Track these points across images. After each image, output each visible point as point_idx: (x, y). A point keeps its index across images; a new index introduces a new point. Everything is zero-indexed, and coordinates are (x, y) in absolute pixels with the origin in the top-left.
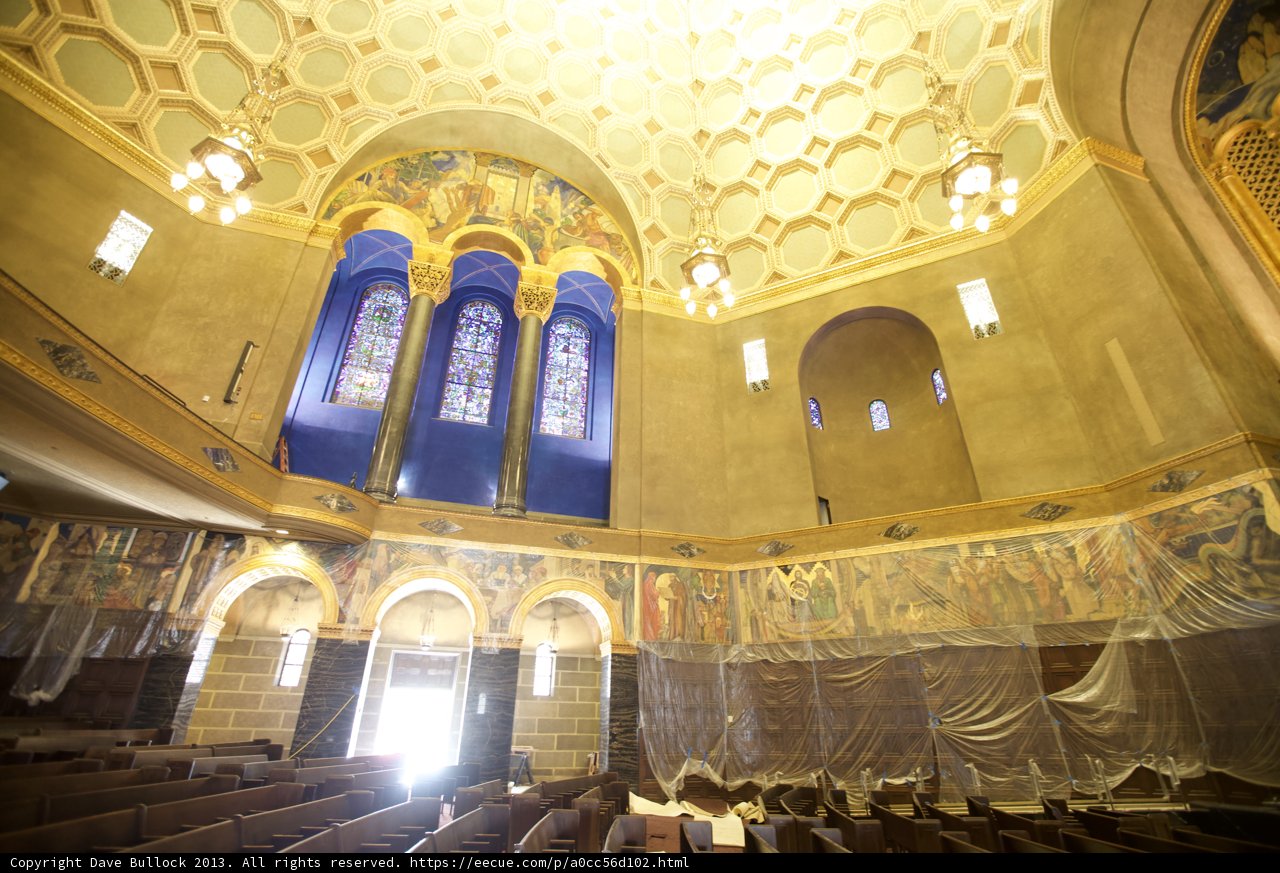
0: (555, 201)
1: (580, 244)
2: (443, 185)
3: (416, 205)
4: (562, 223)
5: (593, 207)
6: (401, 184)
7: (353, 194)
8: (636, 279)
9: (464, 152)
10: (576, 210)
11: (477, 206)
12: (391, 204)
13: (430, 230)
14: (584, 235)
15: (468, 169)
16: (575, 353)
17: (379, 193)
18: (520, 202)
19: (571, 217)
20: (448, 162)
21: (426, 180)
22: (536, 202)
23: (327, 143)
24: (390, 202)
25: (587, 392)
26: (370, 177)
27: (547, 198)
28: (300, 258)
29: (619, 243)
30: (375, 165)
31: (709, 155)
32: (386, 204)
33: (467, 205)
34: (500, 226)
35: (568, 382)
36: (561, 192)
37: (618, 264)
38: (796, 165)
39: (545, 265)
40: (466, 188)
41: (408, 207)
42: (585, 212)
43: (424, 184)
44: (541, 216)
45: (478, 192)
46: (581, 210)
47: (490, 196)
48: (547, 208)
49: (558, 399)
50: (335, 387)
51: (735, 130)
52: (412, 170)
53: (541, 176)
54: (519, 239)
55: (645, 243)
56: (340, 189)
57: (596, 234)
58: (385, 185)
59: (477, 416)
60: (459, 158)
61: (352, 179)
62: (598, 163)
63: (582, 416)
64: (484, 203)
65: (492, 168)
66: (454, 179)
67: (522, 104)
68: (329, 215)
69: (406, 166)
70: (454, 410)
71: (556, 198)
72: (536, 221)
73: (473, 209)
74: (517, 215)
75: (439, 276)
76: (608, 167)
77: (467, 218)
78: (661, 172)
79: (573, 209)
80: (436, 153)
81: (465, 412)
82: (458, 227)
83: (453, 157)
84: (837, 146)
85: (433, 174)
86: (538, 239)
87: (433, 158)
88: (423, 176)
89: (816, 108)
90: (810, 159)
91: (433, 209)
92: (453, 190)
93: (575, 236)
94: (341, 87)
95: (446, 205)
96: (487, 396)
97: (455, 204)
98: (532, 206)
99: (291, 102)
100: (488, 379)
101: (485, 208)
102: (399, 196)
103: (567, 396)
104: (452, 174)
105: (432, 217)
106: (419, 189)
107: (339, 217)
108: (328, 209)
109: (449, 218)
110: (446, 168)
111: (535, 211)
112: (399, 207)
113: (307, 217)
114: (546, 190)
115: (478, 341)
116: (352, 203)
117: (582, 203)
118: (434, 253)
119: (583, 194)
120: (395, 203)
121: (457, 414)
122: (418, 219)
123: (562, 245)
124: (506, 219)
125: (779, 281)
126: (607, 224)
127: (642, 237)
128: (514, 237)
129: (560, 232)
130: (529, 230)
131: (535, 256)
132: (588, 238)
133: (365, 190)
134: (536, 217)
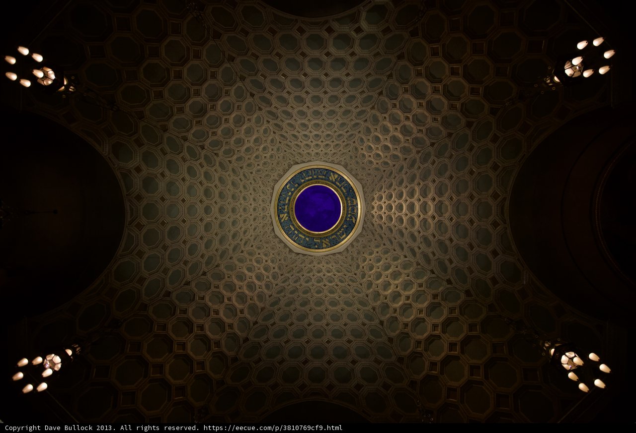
38: (470, 383)
51: (428, 375)
76: (369, 416)
84: (485, 366)
90: (475, 378)
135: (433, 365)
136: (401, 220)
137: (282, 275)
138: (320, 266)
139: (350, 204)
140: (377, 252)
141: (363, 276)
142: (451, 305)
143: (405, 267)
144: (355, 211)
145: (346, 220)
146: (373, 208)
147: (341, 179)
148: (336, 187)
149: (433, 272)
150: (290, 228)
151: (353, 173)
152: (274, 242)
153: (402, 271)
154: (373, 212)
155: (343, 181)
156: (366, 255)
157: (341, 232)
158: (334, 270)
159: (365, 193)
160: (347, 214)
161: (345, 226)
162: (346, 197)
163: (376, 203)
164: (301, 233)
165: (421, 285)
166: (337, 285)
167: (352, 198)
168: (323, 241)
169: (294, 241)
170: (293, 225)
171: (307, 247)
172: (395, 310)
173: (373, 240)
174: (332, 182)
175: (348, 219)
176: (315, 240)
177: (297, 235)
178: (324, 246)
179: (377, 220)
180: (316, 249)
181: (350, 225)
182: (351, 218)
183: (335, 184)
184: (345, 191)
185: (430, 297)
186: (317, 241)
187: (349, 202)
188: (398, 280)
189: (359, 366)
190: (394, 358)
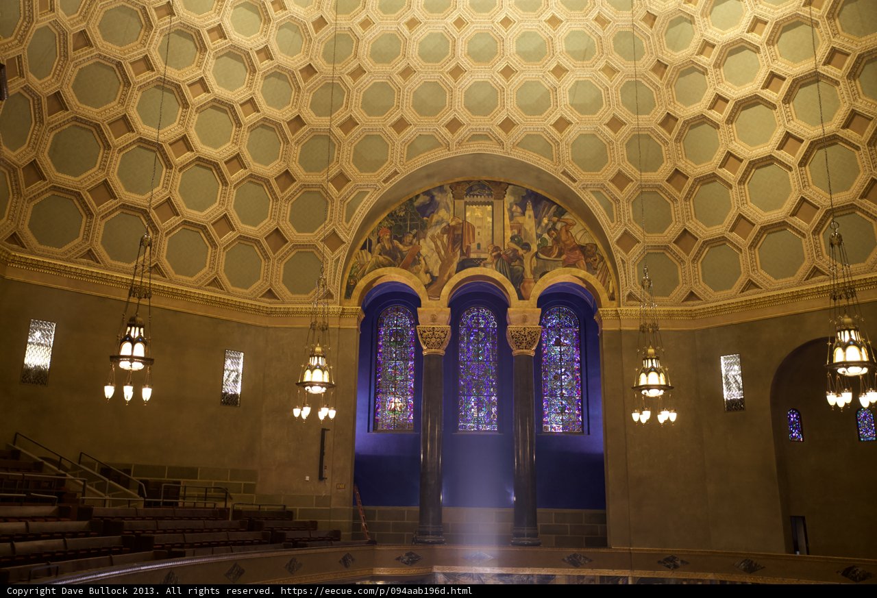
0: (529, 222)
1: (557, 266)
2: (429, 234)
3: (411, 262)
4: (538, 246)
5: (566, 217)
6: (396, 242)
7: (362, 266)
8: (613, 293)
9: (440, 186)
10: (550, 226)
11: (461, 248)
12: (393, 268)
13: (427, 286)
14: (560, 255)
15: (447, 209)
16: (567, 345)
18: (498, 233)
19: (546, 236)
20: (429, 204)
22: (512, 228)
23: (334, 227)
24: (390, 266)
25: (581, 385)
26: (370, 242)
27: (520, 219)
28: (339, 343)
29: (594, 254)
30: (371, 229)
31: (678, 140)
32: (389, 268)
33: (453, 250)
34: (484, 266)
35: (563, 377)
36: (533, 208)
37: (594, 280)
38: (768, 160)
39: (528, 299)
40: (449, 230)
41: (405, 267)
42: (559, 226)
43: (414, 236)
44: (518, 243)
45: (459, 232)
46: (555, 224)
47: (471, 233)
48: (523, 232)
49: (556, 396)
50: (375, 415)
51: (703, 116)
52: (402, 224)
53: (513, 194)
54: (502, 276)
55: (619, 255)
56: (351, 264)
57: (570, 250)
58: (384, 247)
59: (487, 425)
60: (438, 197)
61: (357, 250)
62: (565, 180)
63: (579, 410)
64: (467, 244)
65: (468, 199)
66: (438, 223)
67: (486, 137)
68: (348, 295)
69: (396, 221)
70: (468, 421)
71: (530, 217)
72: (515, 251)
73: (459, 253)
74: (497, 249)
75: (443, 335)
76: (574, 181)
77: (455, 266)
78: (630, 170)
79: (547, 225)
80: (417, 197)
81: (479, 422)
82: (450, 277)
83: (432, 197)
84: (812, 143)
85: (419, 223)
86: (519, 271)
87: (416, 204)
88: (411, 229)
89: (788, 99)
90: (784, 155)
91: (426, 263)
92: (438, 237)
94: (334, 171)
95: (435, 255)
96: (494, 404)
97: (443, 252)
98: (509, 234)
99: (299, 194)
100: (492, 386)
101: (468, 248)
102: (396, 257)
103: (564, 392)
104: (435, 218)
105: (427, 272)
106: (411, 243)
107: (356, 294)
108: (347, 287)
109: (440, 269)
110: (429, 212)
111: (512, 238)
112: (399, 269)
113: (335, 303)
114: (519, 210)
115: (479, 349)
116: (363, 275)
117: (554, 216)
118: (435, 313)
119: (555, 203)
120: (395, 266)
121: (472, 424)
122: (415, 278)
123: (540, 272)
124: (488, 257)
125: (756, 290)
126: (580, 234)
127: (615, 247)
128: (498, 276)
129: (538, 258)
130: (509, 263)
131: (518, 292)
132: (564, 257)
133: (369, 258)
134: (514, 246)
135: (719, 99)
189: (569, 81)
190: (647, 62)
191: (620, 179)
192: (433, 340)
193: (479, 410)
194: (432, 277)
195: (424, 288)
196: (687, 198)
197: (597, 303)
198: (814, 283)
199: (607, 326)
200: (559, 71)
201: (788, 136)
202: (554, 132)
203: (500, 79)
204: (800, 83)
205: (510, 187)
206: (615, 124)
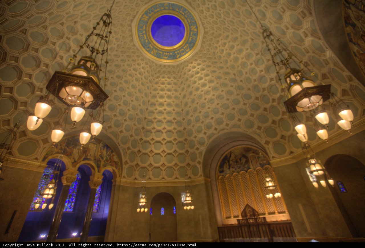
0: (104, 152)
1: (109, 165)
2: (77, 147)
3: (69, 155)
4: (106, 159)
5: (113, 153)
6: (66, 147)
7: (52, 152)
8: (120, 175)
10: (109, 155)
11: (86, 154)
13: (73, 163)
14: (110, 162)
17: (60, 151)
18: (96, 153)
19: (108, 157)
21: (73, 146)
22: (100, 152)
27: (103, 151)
28: (34, 176)
29: (118, 164)
31: (142, 144)
34: (91, 161)
36: (106, 149)
37: (116, 171)
38: (159, 154)
39: (100, 173)
40: (83, 148)
41: (67, 155)
42: (111, 155)
43: (73, 147)
45: (86, 150)
46: (110, 154)
47: (89, 151)
48: (103, 154)
51: (148, 141)
52: (70, 142)
53: (102, 144)
56: (48, 150)
57: (113, 162)
59: (70, 209)
63: (97, 205)
68: (44, 160)
69: (68, 141)
72: (100, 159)
73: (84, 155)
74: (95, 157)
76: (119, 145)
77: (82, 159)
82: (80, 162)
84: (167, 153)
85: (75, 143)
86: (99, 165)
87: (75, 138)
88: (72, 144)
89: (165, 144)
90: (162, 154)
91: (74, 156)
93: (108, 163)
95: (77, 155)
96: (73, 202)
97: (80, 154)
98: (99, 154)
100: (74, 196)
101: (87, 155)
102: (65, 152)
105: (74, 159)
106: (71, 149)
107: (47, 161)
108: (44, 157)
109: (78, 159)
111: (100, 155)
112: (65, 156)
113: (38, 162)
114: (103, 148)
116: (51, 155)
117: (111, 152)
118: (73, 172)
119: (111, 149)
122: (69, 160)
123: (105, 166)
124: (92, 158)
125: (150, 180)
126: (115, 159)
127: (123, 164)
128: (94, 165)
129: (105, 162)
130: (97, 161)
131: (98, 170)
132: (111, 163)
133: (55, 150)
134: (100, 157)
135: (153, 139)
136: (195, 82)
137: (117, 51)
138: (141, 62)
139: (185, 48)
140: (172, 81)
141: (157, 83)
142: (176, 127)
143: (176, 97)
144: (183, 54)
145: (174, 52)
146: (192, 63)
147: (196, 34)
148: (189, 34)
149: (182, 110)
150: (143, 27)
151: (204, 40)
152: (126, 28)
153: (173, 98)
154: (190, 65)
155: (195, 36)
156: (166, 76)
157: (167, 54)
158: (146, 70)
159: (197, 54)
160: (179, 50)
161: (171, 54)
162: (187, 43)
163: (195, 63)
164: (146, 35)
165: (174, 110)
166: (142, 79)
167: (189, 47)
168: (154, 49)
169: (139, 37)
170: (146, 26)
171: (143, 46)
172: (156, 109)
173: (176, 74)
174: (190, 29)
175: (176, 53)
176: (150, 45)
177: (143, 34)
178: (152, 53)
179: (187, 69)
180: (147, 51)
181: (174, 56)
182: (178, 54)
183: (190, 31)
184: (190, 40)
185: (173, 117)
186: (151, 47)
187: (186, 46)
188: (168, 99)
189: (126, 123)
190: (141, 126)
191: (129, 148)
192: (70, 181)
193: (68, 204)
194: (75, 161)
195: (71, 163)
196: (140, 157)
197: (116, 177)
198: (162, 180)
199: (117, 184)
200: (125, 120)
201: (164, 151)
202: (119, 133)
203: (113, 117)
204: (168, 142)
205: (102, 142)
206: (131, 136)
